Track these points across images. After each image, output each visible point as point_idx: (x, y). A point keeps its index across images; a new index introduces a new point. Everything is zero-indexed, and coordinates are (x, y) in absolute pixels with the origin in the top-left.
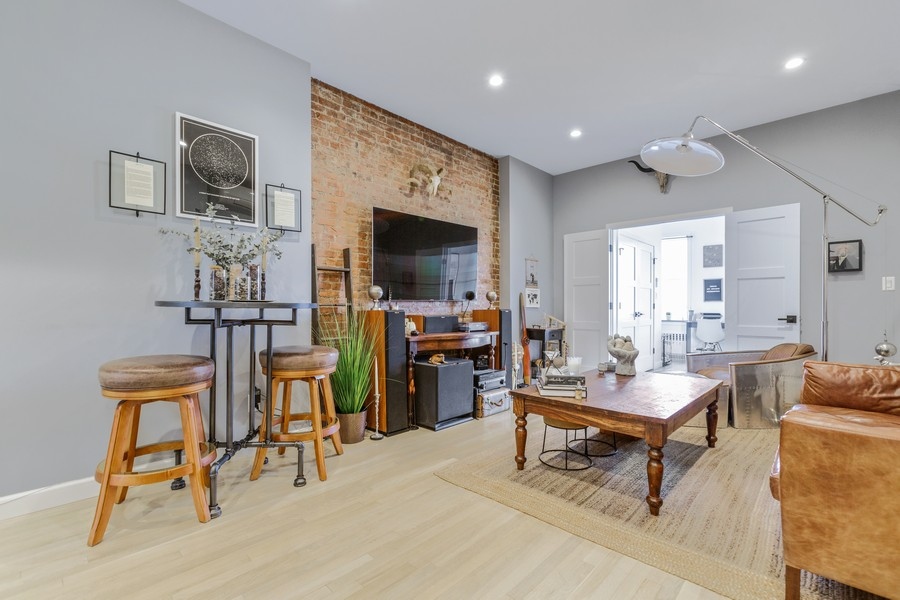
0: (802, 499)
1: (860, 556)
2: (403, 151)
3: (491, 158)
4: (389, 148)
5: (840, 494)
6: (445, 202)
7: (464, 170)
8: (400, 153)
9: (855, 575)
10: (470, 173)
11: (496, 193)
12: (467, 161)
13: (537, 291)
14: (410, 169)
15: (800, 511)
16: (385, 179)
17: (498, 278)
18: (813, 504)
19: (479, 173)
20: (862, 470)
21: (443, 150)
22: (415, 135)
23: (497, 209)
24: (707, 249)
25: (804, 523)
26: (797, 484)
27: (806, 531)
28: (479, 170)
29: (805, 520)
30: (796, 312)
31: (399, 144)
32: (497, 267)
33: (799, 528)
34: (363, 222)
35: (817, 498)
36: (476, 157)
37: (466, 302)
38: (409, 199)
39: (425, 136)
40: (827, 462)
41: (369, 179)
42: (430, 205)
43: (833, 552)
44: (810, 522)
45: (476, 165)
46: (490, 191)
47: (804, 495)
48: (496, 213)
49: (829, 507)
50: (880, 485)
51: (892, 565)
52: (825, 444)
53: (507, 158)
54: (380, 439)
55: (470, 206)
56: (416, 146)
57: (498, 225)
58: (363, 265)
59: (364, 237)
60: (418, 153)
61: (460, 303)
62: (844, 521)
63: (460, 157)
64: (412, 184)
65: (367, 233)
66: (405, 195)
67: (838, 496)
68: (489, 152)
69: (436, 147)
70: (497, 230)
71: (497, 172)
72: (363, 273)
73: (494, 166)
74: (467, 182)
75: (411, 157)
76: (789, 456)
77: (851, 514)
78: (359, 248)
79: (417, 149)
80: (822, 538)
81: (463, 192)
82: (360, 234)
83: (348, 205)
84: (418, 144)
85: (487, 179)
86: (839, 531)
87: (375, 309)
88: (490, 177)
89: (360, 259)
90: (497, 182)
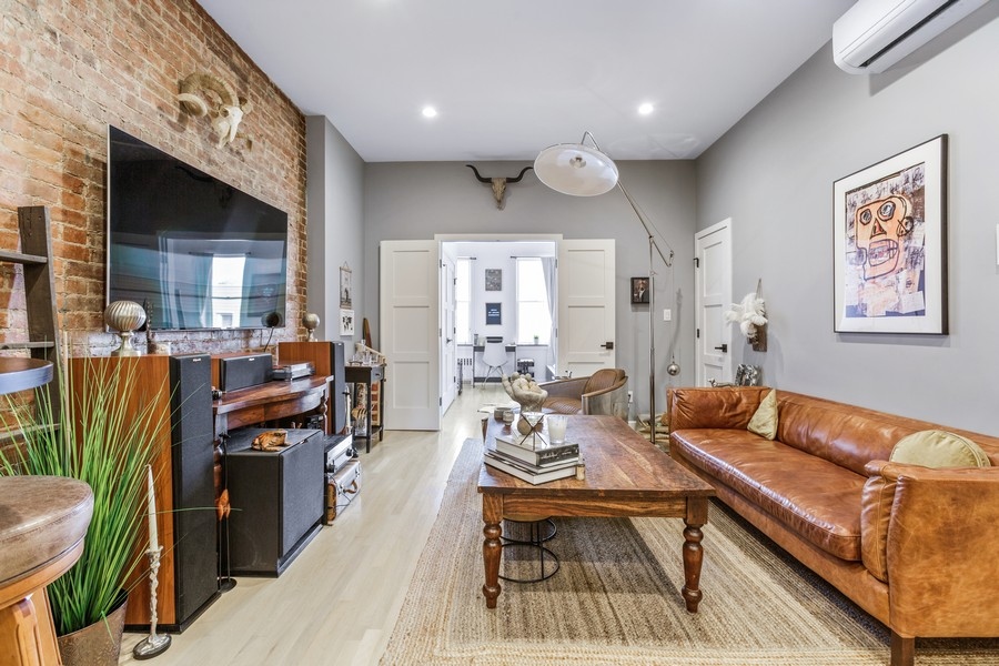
0: (924, 563)
1: (965, 606)
2: (166, 36)
3: (297, 111)
4: (135, 15)
5: (958, 548)
6: (236, 159)
7: (263, 114)
8: (159, 37)
9: (962, 626)
10: (272, 123)
11: (302, 165)
12: (267, 101)
13: (351, 313)
14: (181, 76)
15: (923, 576)
16: (126, 75)
17: (305, 293)
18: (934, 565)
19: (284, 129)
20: (979, 520)
21: (234, 68)
22: (187, 15)
23: (303, 189)
24: (489, 272)
25: (924, 588)
26: (922, 547)
27: (926, 596)
28: (284, 124)
29: (926, 585)
30: (612, 339)
31: (156, 17)
32: (304, 276)
33: (920, 594)
34: (75, 153)
35: (938, 558)
36: (279, 100)
37: (266, 332)
38: (178, 136)
39: (204, 27)
40: (952, 517)
41: (89, 61)
42: (215, 156)
43: (947, 609)
44: (930, 584)
45: (280, 114)
46: (296, 161)
47: (928, 558)
48: (303, 196)
49: (948, 564)
50: (990, 532)
51: (990, 604)
52: (953, 499)
53: (321, 119)
54: (165, 648)
55: (272, 177)
56: (189, 37)
57: (304, 213)
58: (77, 253)
59: (78, 188)
60: (192, 52)
61: (258, 333)
62: (958, 574)
63: (258, 91)
64: (183, 105)
65: (87, 182)
66: (170, 123)
67: (956, 551)
68: (296, 102)
69: (225, 59)
70: (304, 221)
71: (304, 134)
72: (74, 269)
73: (301, 124)
74: (268, 136)
75: (180, 54)
76: (918, 519)
77: (964, 566)
78: (65, 213)
79: (191, 44)
80: (939, 598)
81: (262, 151)
82: (66, 178)
83: (33, 101)
84: (193, 35)
85: (293, 141)
86: (954, 584)
87: (126, 354)
88: (297, 140)
89: (67, 237)
90: (304, 151)
